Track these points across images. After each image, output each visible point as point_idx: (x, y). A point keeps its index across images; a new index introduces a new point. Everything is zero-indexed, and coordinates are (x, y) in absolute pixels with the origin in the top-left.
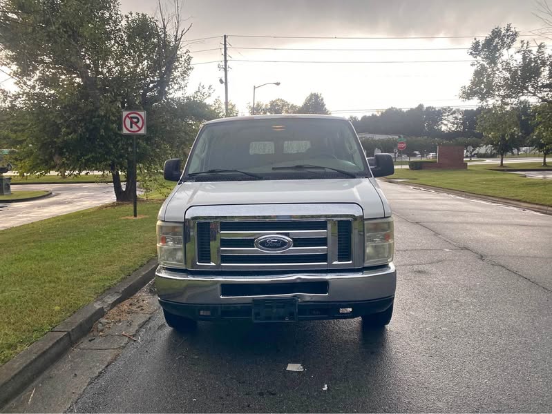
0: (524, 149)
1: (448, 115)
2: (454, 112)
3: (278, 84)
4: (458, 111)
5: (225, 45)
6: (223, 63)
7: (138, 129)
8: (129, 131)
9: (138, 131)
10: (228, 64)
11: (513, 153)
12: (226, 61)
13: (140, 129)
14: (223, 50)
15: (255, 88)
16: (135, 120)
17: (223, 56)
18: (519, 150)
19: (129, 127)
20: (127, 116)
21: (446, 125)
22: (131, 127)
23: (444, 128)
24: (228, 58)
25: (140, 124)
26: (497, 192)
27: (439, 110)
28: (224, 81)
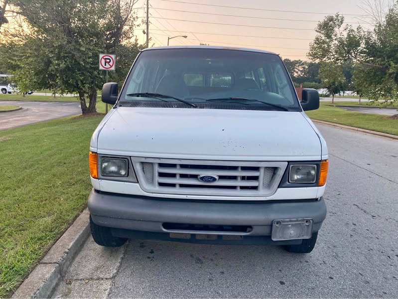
0: (348, 92)
1: (298, 66)
2: (303, 64)
3: (185, 37)
4: (305, 63)
5: (148, 5)
6: (146, 19)
7: (110, 67)
8: (104, 67)
9: (110, 68)
10: (149, 19)
11: (340, 95)
12: (148, 17)
13: (111, 66)
14: (146, 9)
15: (169, 39)
16: (108, 61)
17: (146, 14)
18: (344, 93)
19: (104, 65)
20: (103, 58)
21: (297, 72)
22: (105, 65)
23: (295, 75)
24: (149, 15)
25: (111, 63)
26: (328, 119)
27: (293, 62)
28: (146, 32)
